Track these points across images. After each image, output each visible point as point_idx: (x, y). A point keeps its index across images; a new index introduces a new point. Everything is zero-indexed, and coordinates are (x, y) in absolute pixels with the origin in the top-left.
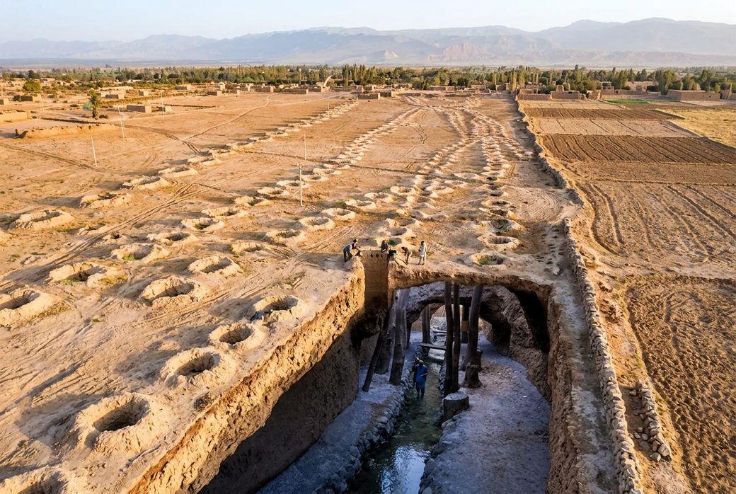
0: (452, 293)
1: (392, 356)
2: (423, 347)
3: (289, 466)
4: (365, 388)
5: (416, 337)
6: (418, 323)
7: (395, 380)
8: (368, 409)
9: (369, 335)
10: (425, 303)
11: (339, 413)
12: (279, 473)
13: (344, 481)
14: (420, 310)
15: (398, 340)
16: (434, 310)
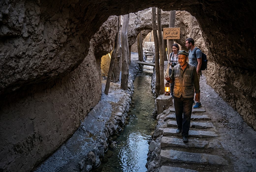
0: (157, 22)
1: (121, 69)
2: (139, 64)
3: (61, 146)
4: (106, 92)
5: (135, 56)
6: (135, 46)
7: (124, 87)
8: (109, 107)
9: (106, 53)
10: (139, 30)
11: (91, 109)
12: (55, 151)
13: (98, 157)
14: (136, 35)
15: (123, 58)
16: (144, 35)
